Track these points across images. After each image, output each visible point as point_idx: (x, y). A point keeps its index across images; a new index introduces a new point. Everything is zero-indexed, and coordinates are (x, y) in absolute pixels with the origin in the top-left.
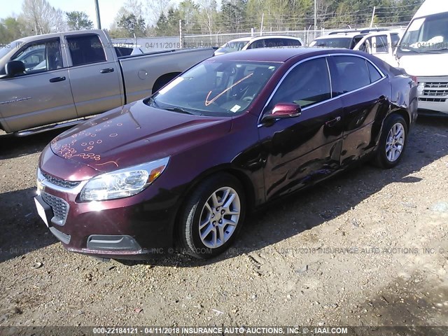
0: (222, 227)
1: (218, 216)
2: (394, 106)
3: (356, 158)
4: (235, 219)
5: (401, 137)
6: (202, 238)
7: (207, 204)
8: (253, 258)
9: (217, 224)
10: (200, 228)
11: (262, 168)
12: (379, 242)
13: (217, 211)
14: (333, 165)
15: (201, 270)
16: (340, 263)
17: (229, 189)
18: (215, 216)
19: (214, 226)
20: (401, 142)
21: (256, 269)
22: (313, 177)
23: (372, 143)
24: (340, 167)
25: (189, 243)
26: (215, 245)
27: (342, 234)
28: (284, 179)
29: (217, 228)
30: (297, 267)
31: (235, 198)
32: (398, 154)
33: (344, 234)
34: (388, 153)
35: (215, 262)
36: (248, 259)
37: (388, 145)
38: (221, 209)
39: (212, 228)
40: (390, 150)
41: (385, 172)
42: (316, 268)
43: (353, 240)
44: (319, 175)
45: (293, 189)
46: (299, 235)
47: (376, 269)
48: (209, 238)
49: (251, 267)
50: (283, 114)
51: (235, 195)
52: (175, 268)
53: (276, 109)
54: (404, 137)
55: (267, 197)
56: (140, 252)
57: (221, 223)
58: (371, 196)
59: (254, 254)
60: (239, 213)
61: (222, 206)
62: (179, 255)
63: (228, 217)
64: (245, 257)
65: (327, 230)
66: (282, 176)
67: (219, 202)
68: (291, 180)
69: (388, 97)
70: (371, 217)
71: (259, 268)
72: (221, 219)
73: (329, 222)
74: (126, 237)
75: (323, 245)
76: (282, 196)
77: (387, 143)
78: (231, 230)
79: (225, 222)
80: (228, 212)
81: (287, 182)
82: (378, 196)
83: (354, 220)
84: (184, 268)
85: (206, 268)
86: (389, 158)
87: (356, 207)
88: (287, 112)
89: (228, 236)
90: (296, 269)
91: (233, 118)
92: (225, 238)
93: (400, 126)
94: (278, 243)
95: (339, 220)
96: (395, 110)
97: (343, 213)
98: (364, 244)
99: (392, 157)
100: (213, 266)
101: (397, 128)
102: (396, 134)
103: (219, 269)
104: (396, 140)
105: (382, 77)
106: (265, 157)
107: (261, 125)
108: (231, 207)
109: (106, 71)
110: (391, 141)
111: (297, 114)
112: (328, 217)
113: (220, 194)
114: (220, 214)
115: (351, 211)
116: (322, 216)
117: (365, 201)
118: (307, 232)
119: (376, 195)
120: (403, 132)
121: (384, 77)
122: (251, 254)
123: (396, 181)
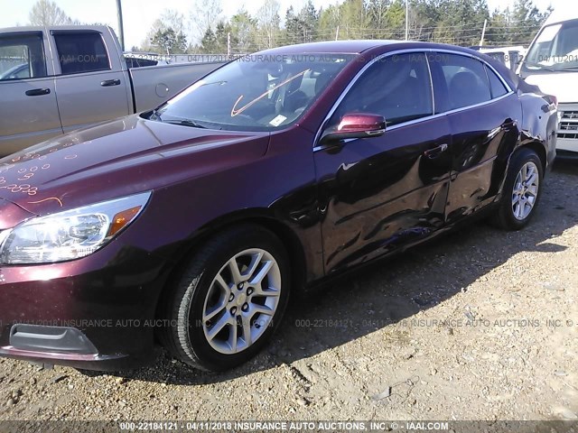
0: (248, 316)
1: (241, 298)
2: (524, 137)
3: (468, 211)
4: (272, 303)
5: (533, 184)
6: (210, 337)
7: (218, 277)
8: (298, 372)
9: (239, 312)
10: (206, 318)
11: (319, 223)
12: (510, 346)
13: (240, 289)
14: (434, 220)
15: (208, 391)
16: (446, 383)
17: (260, 253)
18: (234, 298)
19: (233, 315)
20: (533, 190)
21: (302, 392)
22: (401, 239)
23: (493, 190)
24: (444, 225)
25: (184, 346)
26: (233, 348)
27: (447, 331)
28: (355, 240)
29: (239, 318)
30: (372, 389)
31: (272, 269)
32: (529, 209)
33: (452, 333)
34: (515, 206)
35: (232, 378)
36: (290, 373)
37: (514, 195)
38: (247, 285)
39: (228, 320)
40: (518, 203)
41: (510, 236)
42: (405, 391)
43: (467, 343)
44: (412, 236)
45: (371, 256)
46: (378, 332)
47: (508, 396)
48: (224, 336)
49: (294, 389)
50: (355, 130)
51: (271, 263)
52: (164, 385)
53: (345, 122)
54: (537, 183)
55: (327, 268)
56: (96, 357)
57: (246, 311)
58: (492, 271)
59: (301, 364)
60: (279, 293)
61: (249, 281)
62: (174, 362)
63: (260, 301)
64: (285, 370)
65: (423, 326)
66: (354, 235)
67: (242, 274)
68: (367, 242)
69: (517, 122)
70: (494, 304)
71: (307, 390)
72: (246, 303)
73: (426, 312)
74: (72, 330)
75: (417, 350)
76: (353, 267)
77: (514, 192)
78: (265, 322)
79: (253, 309)
80: (259, 291)
81: (360, 244)
82: (503, 270)
83: (467, 308)
84: (178, 386)
85: (216, 387)
86: (516, 214)
87: (469, 288)
88: (363, 126)
89: (258, 333)
90: (370, 394)
91: (272, 133)
92: (252, 336)
93: (533, 167)
94: (343, 346)
95: (443, 310)
96: (526, 142)
97: (449, 297)
98: (485, 350)
99: (520, 213)
100: (227, 385)
101: (528, 170)
102: (527, 178)
103: (238, 391)
104: (526, 187)
105: (508, 92)
106: (324, 204)
107: (319, 148)
108: (266, 284)
109: (108, 84)
110: (519, 190)
111: (379, 132)
112: (426, 303)
113: (245, 262)
114: (244, 295)
115: (462, 293)
116: (415, 300)
117: (483, 278)
118: (391, 329)
119: (499, 269)
120: (536, 176)
121: (511, 92)
122: (295, 364)
123: (528, 249)
